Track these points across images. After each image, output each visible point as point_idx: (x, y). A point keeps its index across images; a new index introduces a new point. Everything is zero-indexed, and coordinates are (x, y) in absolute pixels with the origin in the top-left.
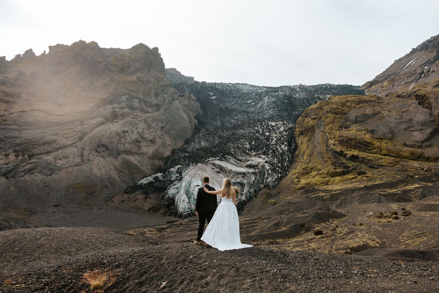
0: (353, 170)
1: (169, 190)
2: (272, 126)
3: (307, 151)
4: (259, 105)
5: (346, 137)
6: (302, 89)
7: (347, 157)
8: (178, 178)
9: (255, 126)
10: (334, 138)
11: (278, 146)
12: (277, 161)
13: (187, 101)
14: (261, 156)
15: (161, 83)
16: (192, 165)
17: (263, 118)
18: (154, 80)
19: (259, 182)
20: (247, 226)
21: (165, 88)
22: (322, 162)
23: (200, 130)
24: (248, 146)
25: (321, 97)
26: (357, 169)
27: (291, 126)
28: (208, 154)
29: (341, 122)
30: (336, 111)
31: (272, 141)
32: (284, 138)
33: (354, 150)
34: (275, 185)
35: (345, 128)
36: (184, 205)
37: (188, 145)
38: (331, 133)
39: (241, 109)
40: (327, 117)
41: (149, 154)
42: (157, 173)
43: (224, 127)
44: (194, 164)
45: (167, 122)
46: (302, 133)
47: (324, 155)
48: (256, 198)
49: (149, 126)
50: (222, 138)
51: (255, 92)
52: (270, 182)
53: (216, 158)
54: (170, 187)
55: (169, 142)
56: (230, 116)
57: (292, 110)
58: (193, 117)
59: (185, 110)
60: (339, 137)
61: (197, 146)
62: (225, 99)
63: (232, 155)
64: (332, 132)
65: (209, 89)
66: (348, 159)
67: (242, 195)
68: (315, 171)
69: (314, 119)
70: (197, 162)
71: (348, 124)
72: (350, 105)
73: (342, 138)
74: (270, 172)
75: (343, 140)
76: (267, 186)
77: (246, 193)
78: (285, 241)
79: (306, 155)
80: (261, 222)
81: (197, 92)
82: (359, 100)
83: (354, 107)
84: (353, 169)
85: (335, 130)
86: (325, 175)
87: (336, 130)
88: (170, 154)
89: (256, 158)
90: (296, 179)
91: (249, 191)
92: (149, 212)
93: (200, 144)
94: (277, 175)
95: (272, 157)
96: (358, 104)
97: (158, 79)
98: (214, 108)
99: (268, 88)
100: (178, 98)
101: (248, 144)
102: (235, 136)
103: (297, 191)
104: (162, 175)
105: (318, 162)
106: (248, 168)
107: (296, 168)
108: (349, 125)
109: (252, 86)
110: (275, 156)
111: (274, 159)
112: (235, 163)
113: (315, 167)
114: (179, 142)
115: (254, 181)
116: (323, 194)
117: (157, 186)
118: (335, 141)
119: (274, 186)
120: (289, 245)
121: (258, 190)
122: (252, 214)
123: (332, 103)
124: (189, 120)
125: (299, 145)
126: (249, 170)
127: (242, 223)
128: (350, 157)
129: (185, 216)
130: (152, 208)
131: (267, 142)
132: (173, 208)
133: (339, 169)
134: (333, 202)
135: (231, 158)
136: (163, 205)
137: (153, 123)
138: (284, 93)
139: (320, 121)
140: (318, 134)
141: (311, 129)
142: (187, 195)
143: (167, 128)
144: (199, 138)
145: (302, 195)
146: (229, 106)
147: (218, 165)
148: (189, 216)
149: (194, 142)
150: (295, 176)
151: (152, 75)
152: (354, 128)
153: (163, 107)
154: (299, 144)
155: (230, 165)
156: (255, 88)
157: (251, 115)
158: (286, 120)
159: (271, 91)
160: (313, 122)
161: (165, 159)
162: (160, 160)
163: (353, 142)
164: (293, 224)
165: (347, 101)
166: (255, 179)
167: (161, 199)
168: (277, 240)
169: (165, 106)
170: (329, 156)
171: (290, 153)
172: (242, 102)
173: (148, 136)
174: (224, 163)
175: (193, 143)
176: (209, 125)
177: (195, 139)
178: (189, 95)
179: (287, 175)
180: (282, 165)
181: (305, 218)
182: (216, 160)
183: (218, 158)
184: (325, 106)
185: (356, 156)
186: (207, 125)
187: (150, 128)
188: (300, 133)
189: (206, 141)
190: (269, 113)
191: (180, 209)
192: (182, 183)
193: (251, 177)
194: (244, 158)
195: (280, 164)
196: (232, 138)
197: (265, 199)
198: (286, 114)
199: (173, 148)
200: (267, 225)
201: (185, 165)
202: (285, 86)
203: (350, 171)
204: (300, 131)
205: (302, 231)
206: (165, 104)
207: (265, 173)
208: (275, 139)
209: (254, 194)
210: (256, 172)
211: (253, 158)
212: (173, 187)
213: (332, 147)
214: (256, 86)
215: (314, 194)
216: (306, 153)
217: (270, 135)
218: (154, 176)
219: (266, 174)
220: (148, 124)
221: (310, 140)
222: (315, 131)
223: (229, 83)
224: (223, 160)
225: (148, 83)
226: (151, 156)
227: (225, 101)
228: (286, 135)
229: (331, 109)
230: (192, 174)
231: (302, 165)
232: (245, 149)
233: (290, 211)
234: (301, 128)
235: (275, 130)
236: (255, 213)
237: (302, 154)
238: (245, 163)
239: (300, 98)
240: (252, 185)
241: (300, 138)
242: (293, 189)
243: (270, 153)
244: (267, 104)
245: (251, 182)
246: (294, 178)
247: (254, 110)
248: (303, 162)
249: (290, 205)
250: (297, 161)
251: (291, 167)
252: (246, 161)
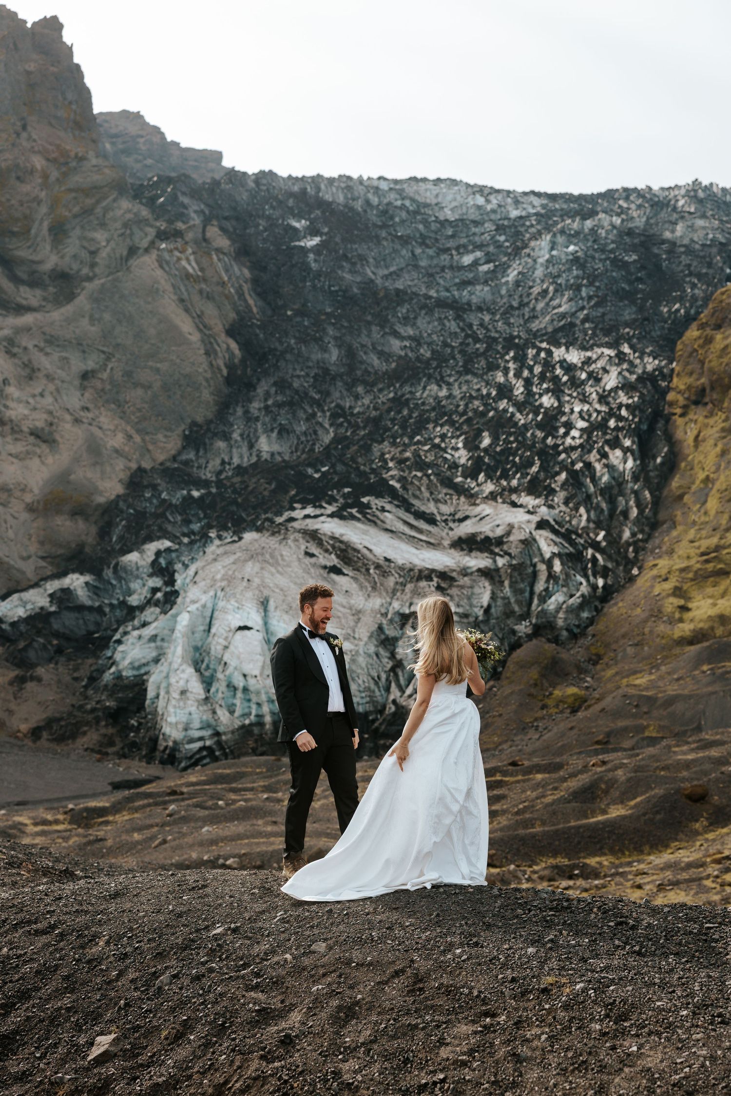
1: (121, 648)
2: (569, 368)
3: (723, 478)
4: (512, 275)
6: (701, 201)
8: (159, 595)
9: (492, 367)
11: (593, 457)
12: (589, 520)
13: (192, 258)
14: (519, 496)
15: (76, 180)
16: (220, 537)
17: (529, 331)
18: (44, 162)
19: (509, 613)
21: (93, 201)
23: (251, 386)
24: (462, 456)
27: (649, 368)
28: (287, 492)
31: (566, 434)
32: (620, 418)
34: (578, 626)
36: (187, 711)
37: (198, 451)
39: (433, 293)
41: (31, 491)
42: (64, 574)
43: (359, 373)
44: (228, 537)
45: (105, 349)
46: (698, 398)
48: (499, 679)
49: (28, 371)
50: (349, 422)
51: (493, 217)
52: (559, 609)
53: (321, 507)
54: (126, 633)
55: (117, 441)
56: (383, 323)
57: (659, 296)
58: (218, 327)
59: (185, 295)
61: (241, 457)
62: (361, 248)
63: (393, 494)
65: (291, 202)
70: (239, 527)
74: (557, 566)
76: (545, 627)
78: (621, 865)
79: (718, 495)
80: (518, 782)
81: (237, 219)
88: (120, 489)
89: (495, 508)
90: (672, 600)
92: (34, 742)
93: (251, 446)
94: (588, 581)
95: (566, 503)
97: (62, 160)
98: (314, 287)
99: (553, 197)
100: (152, 243)
101: (460, 445)
102: (405, 412)
103: (677, 650)
104: (87, 583)
106: (462, 550)
107: (671, 552)
109: (481, 190)
110: (580, 497)
111: (577, 510)
112: (407, 530)
114: (160, 437)
115: (489, 606)
117: (67, 632)
119: (576, 630)
120: (639, 880)
121: (505, 648)
124: (203, 341)
125: (686, 451)
126: (467, 558)
129: (191, 757)
130: (49, 723)
131: (545, 438)
132: (140, 724)
135: (388, 507)
136: (93, 710)
137: (47, 354)
138: (623, 220)
142: (198, 670)
143: (105, 375)
144: (249, 419)
145: (696, 668)
146: (379, 281)
147: (333, 538)
148: (207, 760)
149: (226, 437)
150: (668, 586)
151: (35, 141)
153: (86, 284)
154: (685, 444)
155: (385, 537)
156: (492, 198)
157: (473, 319)
158: (629, 340)
159: (566, 214)
161: (103, 514)
162: (77, 517)
164: (658, 791)
166: (493, 597)
167: (86, 687)
168: (588, 861)
169: (97, 282)
171: (648, 483)
172: (435, 262)
173: (26, 412)
174: (356, 528)
175: (221, 444)
176: (290, 366)
177: (232, 425)
178: (204, 231)
179: (632, 579)
180: (613, 539)
181: (707, 766)
182: (322, 518)
183: (330, 509)
186: (282, 364)
187: (31, 379)
188: (693, 398)
189: (279, 433)
190: (554, 308)
191: (167, 730)
192: (176, 616)
193: (477, 590)
194: (446, 509)
195: (603, 534)
196: (393, 420)
197: (536, 685)
198: (628, 314)
199: (134, 466)
200: (544, 796)
201: (186, 540)
202: (626, 190)
204: (689, 388)
205: (697, 820)
206: (97, 270)
207: (535, 575)
208: (582, 424)
210: (497, 570)
211: (485, 509)
212: (136, 633)
214: (498, 191)
216: (717, 486)
217: (561, 405)
218: (52, 586)
219: (543, 576)
220: (25, 359)
223: (380, 178)
224: (353, 517)
225: (18, 178)
226: (38, 502)
227: (362, 258)
228: (628, 407)
230: (219, 577)
231: (700, 539)
232: (450, 468)
233: (647, 734)
234: (695, 376)
235: (583, 383)
236: (492, 746)
237: (701, 490)
238: (451, 529)
239: (692, 241)
240: (482, 625)
241: (691, 420)
242: (658, 640)
243: (559, 484)
244: (547, 268)
245: (476, 610)
246: (664, 594)
247: (489, 297)
248: (702, 523)
249: (645, 710)
250: (679, 518)
251: (649, 546)
252: (454, 521)
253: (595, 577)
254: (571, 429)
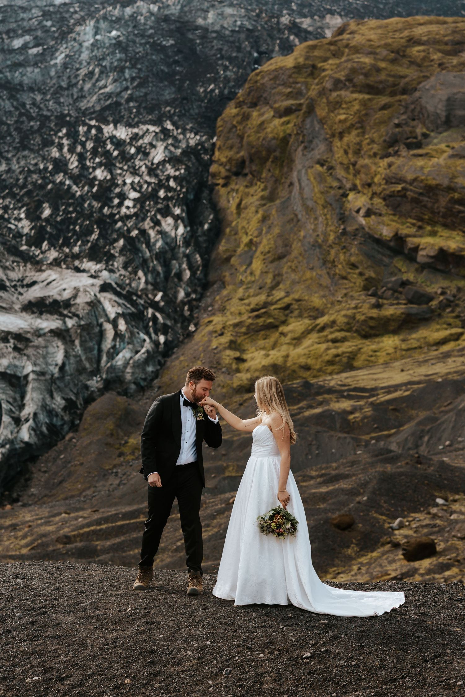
0: (444, 310)
2: (119, 143)
3: (265, 241)
4: (60, 58)
5: (415, 180)
7: (420, 259)
9: (47, 143)
10: (369, 185)
11: (147, 224)
12: (147, 282)
14: (82, 262)
17: (78, 110)
19: (81, 370)
20: (117, 540)
22: (326, 281)
24: (25, 226)
25: (306, 23)
26: (457, 305)
27: (192, 143)
29: (392, 124)
30: (371, 80)
31: (120, 204)
32: (169, 189)
33: (446, 233)
34: (145, 380)
35: (409, 146)
38: (354, 164)
40: (336, 105)
46: (238, 170)
47: (333, 252)
48: (76, 431)
51: (39, 3)
57: (195, 78)
60: (389, 181)
64: (361, 162)
66: (423, 267)
67: (18, 422)
68: (300, 316)
69: (288, 111)
71: (420, 130)
72: (422, 54)
73: (399, 187)
74: (122, 326)
75: (402, 194)
76: (114, 381)
77: (35, 414)
79: (262, 257)
82: (458, 37)
83: (440, 65)
84: (443, 306)
85: (370, 157)
86: (341, 330)
87: (375, 155)
89: (61, 273)
90: (228, 352)
91: (44, 407)
94: (150, 338)
95: (125, 267)
96: (455, 53)
101: (23, 216)
105: (310, 282)
106: (33, 313)
107: (223, 310)
108: (425, 136)
110: (137, 263)
111: (136, 273)
113: (298, 300)
115: (64, 364)
116: (346, 405)
118: (371, 199)
119: (143, 383)
121: (80, 402)
122: (62, 496)
123: (354, 47)
125: (230, 218)
126: (39, 321)
127: (87, 530)
128: (432, 257)
131: (102, 208)
133: (392, 305)
134: (386, 433)
138: (159, 8)
139: (308, 121)
140: (306, 173)
141: (277, 154)
150: (225, 340)
152: (443, 146)
154: (229, 212)
157: (26, 98)
158: (170, 118)
160: (283, 124)
163: (443, 201)
165: (413, 41)
166: (67, 355)
170: (353, 259)
171: (198, 248)
179: (190, 335)
180: (170, 299)
184: (325, 60)
185: (453, 254)
188: (234, 169)
190: (100, 88)
193: (51, 350)
194: (14, 275)
195: (160, 294)
197: (112, 435)
198: (168, 94)
203: (432, 311)
204: (230, 160)
205: (348, 547)
207: (102, 334)
208: (134, 195)
209: (66, 418)
210: (68, 330)
211: (51, 274)
213: (363, 221)
215: (310, 407)
216: (261, 248)
217: (113, 178)
219: (109, 335)
221: (271, 198)
222: (292, 161)
228: (175, 178)
229: (354, 71)
231: (249, 296)
232: (14, 237)
233: (227, 474)
234: (235, 150)
235: (132, 157)
236: (76, 493)
237: (246, 252)
238: (21, 294)
239: (223, 27)
240: (58, 382)
241: (233, 190)
242: (219, 389)
243: (118, 250)
244: (92, 51)
245: (51, 368)
246: (221, 348)
247: (39, 78)
248: (249, 283)
249: (223, 452)
250: (228, 279)
251: (202, 304)
252: (23, 286)
253: (156, 334)
254: (125, 199)
